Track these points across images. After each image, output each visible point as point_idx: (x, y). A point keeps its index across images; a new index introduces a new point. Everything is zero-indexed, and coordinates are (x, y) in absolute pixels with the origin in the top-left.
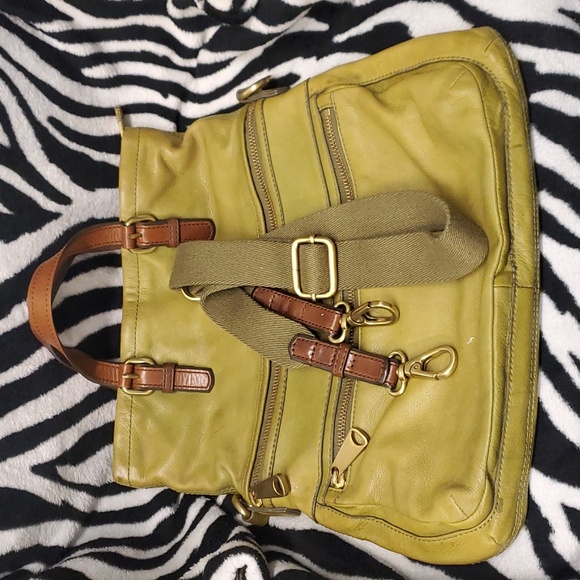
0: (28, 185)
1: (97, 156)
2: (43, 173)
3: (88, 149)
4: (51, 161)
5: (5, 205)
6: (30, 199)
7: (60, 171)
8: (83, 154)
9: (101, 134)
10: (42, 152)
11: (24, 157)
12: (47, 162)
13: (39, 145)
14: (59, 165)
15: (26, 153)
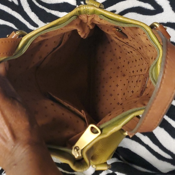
0: (24, 19)
1: (48, 11)
2: (29, 15)
3: (45, 8)
4: (32, 11)
5: (16, 26)
6: (24, 24)
7: (35, 15)
8: (43, 10)
9: (50, 3)
10: (29, 8)
11: (23, 9)
12: (31, 11)
13: (28, 5)
14: (35, 13)
15: (24, 8)
